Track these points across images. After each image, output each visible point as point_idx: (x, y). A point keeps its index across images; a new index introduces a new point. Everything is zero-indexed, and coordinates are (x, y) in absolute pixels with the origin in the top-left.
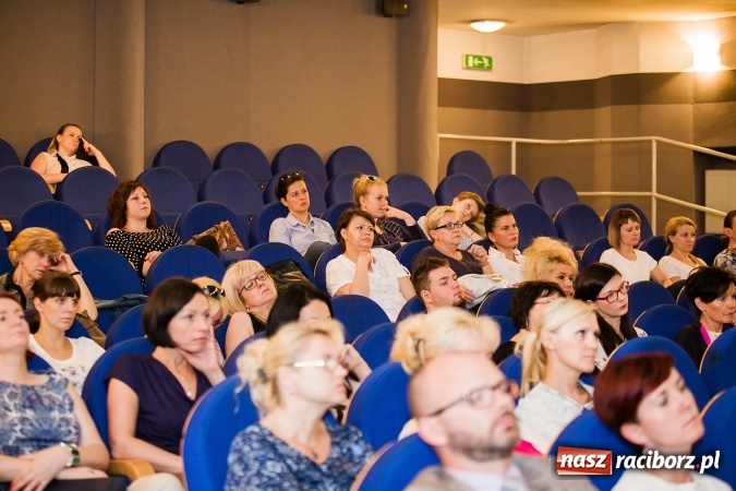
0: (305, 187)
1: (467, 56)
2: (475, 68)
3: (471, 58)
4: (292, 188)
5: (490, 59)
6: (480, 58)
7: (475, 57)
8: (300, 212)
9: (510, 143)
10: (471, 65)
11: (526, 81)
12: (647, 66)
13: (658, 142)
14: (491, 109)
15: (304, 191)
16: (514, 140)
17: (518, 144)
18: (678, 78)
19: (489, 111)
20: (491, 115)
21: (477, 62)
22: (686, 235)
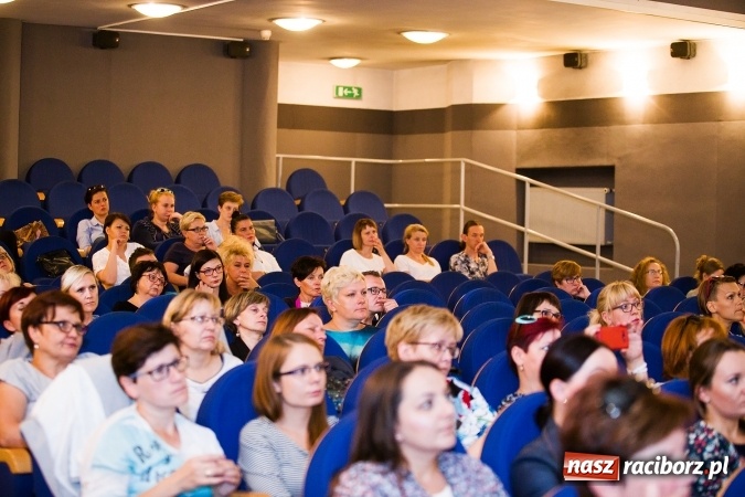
0: (106, 196)
1: (337, 87)
2: (344, 97)
3: (341, 90)
4: (95, 197)
5: (360, 90)
6: (350, 89)
7: (344, 88)
8: (101, 215)
9: (350, 162)
10: (341, 94)
11: (395, 109)
12: (479, 98)
13: (467, 164)
14: (360, 132)
15: (104, 200)
16: (354, 160)
17: (357, 163)
18: (504, 109)
19: (358, 135)
20: (361, 138)
21: (346, 92)
22: (417, 239)
